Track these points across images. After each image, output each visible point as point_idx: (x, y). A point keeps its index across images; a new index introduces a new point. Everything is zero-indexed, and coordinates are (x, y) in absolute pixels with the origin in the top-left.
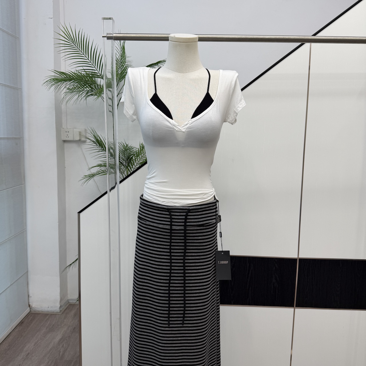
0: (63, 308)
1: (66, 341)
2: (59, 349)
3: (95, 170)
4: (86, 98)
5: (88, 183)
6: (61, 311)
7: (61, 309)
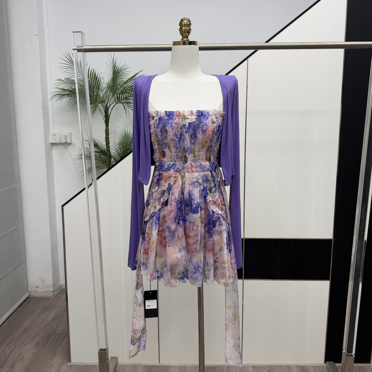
0: (56, 292)
1: (58, 319)
2: (52, 325)
6: (54, 295)
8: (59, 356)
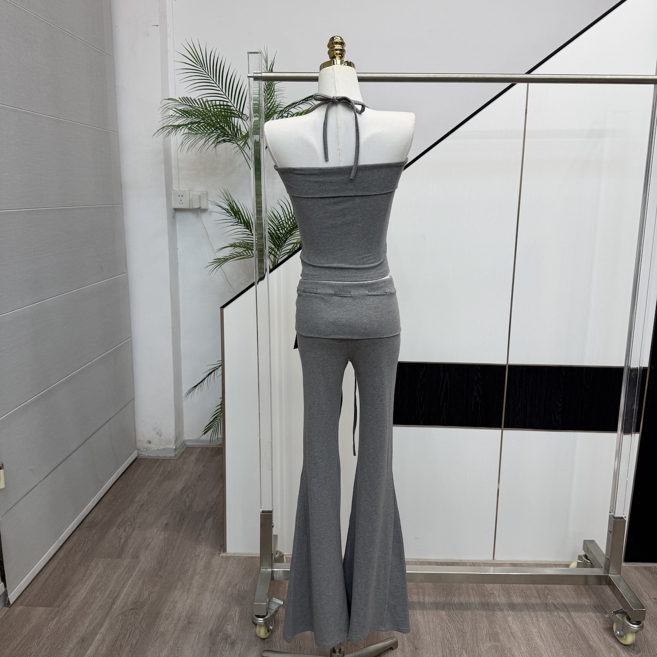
0: (179, 450)
1: (191, 490)
2: (183, 500)
3: (227, 252)
4: (216, 146)
5: (217, 270)
6: (176, 455)
7: (177, 453)
8: (205, 545)
